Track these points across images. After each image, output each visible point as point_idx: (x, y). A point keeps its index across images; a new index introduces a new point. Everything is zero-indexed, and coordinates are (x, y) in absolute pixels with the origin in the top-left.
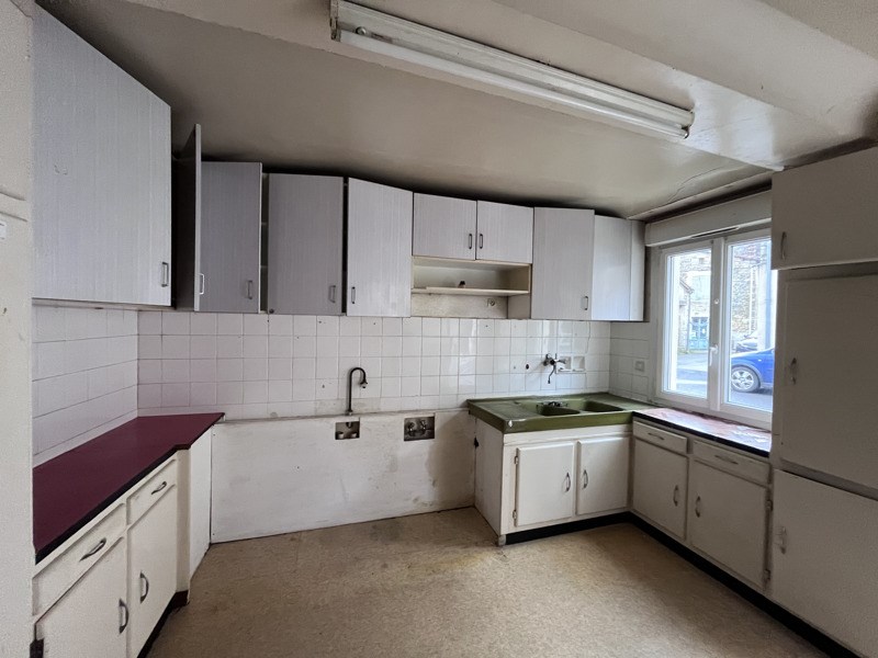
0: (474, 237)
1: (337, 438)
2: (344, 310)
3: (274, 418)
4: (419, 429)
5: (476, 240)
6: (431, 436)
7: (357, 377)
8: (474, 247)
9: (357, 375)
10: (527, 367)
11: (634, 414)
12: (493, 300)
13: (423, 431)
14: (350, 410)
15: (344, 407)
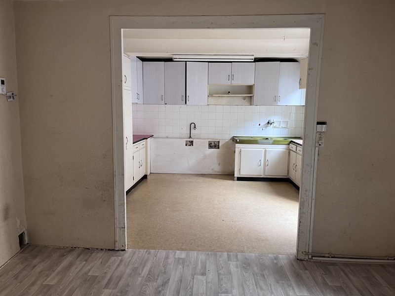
0: (230, 76)
1: (186, 145)
2: (186, 103)
3: (167, 137)
4: (214, 145)
5: (231, 77)
6: (219, 148)
7: (193, 126)
8: (230, 80)
9: (193, 125)
10: (260, 125)
11: (292, 141)
12: (244, 98)
13: (215, 146)
14: (190, 137)
15: (189, 136)
